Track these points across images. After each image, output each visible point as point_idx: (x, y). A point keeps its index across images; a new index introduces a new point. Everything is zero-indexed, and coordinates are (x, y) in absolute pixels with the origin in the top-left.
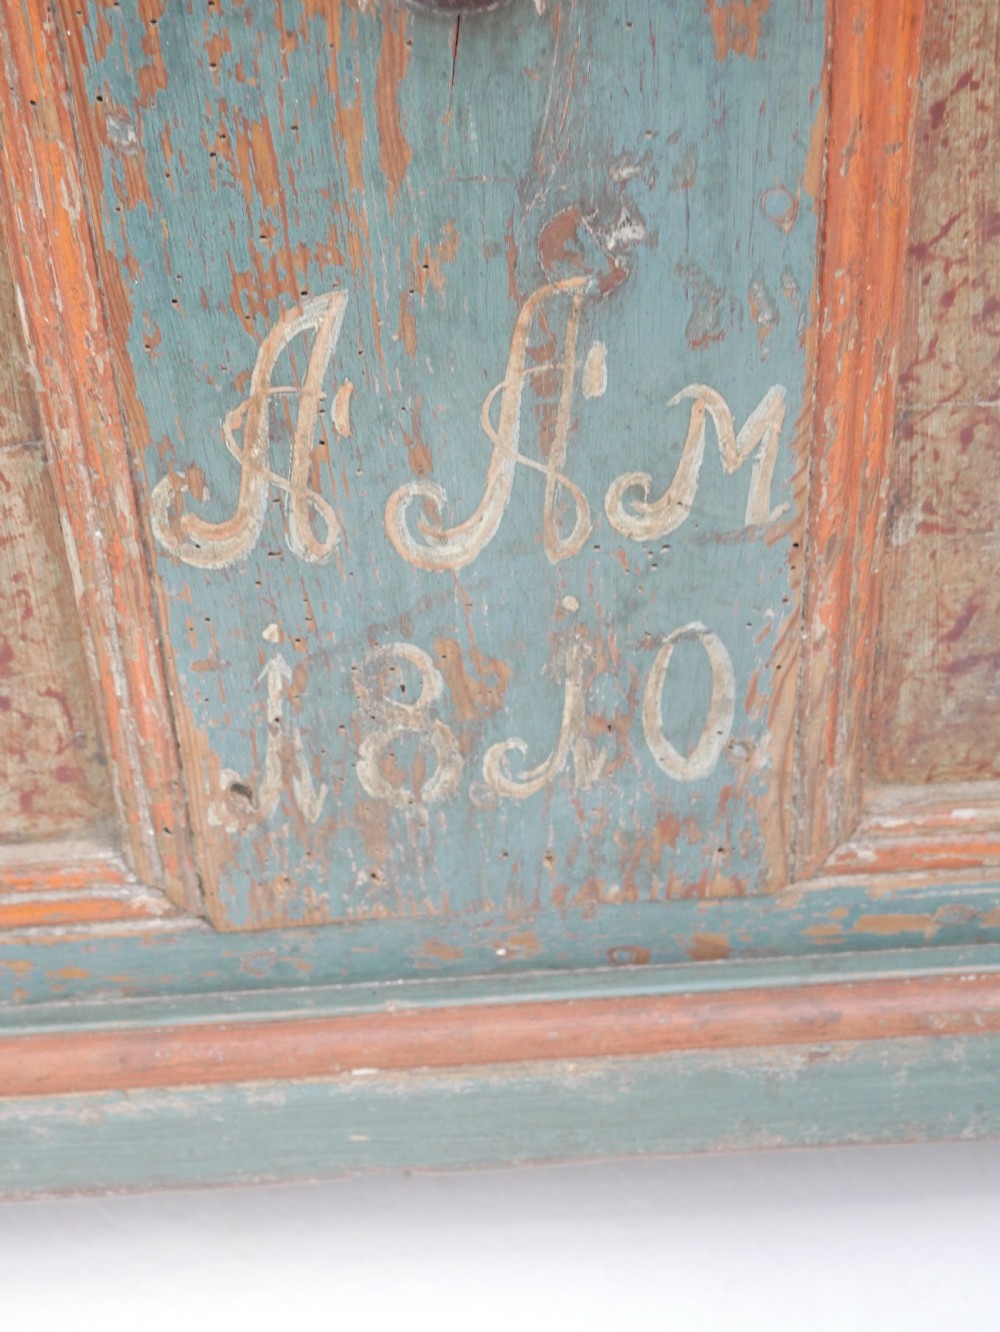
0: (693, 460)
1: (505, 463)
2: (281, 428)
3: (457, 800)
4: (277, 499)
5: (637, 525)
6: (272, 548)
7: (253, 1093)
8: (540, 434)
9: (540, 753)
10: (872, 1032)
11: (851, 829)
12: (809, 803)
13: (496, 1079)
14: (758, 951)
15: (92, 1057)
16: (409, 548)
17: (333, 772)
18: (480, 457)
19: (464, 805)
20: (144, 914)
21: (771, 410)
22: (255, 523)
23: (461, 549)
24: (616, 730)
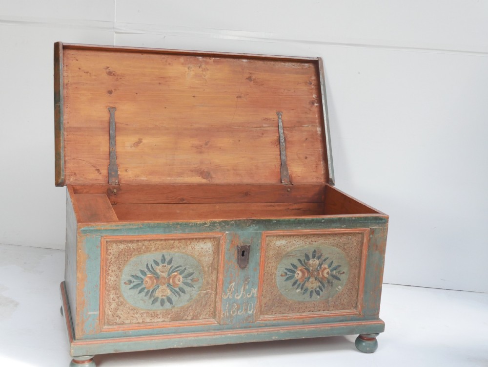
0: (252, 292)
1: (242, 293)
2: (230, 290)
3: (236, 315)
4: (229, 294)
5: (249, 296)
6: (228, 297)
7: (223, 336)
9: (242, 311)
10: (261, 332)
11: (259, 318)
12: (257, 315)
13: (238, 335)
14: (253, 327)
15: (212, 334)
16: (236, 297)
17: (229, 313)
18: (240, 292)
20: (214, 323)
21: (256, 289)
23: (239, 298)
24: (246, 310)
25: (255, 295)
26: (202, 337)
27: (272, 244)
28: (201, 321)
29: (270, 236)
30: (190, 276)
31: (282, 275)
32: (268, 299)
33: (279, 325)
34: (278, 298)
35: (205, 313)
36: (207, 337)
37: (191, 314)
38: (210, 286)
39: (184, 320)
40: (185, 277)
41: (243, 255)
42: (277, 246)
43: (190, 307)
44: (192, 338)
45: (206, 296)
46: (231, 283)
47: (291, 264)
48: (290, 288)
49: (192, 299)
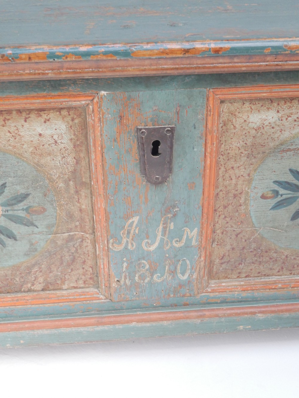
0: (185, 237)
1: (159, 237)
2: (129, 233)
3: (150, 283)
4: (127, 242)
5: (177, 245)
6: (126, 248)
7: (118, 326)
8: (164, 234)
9: (162, 276)
10: (210, 317)
11: (207, 286)
12: (201, 283)
13: (154, 324)
14: (193, 305)
15: (93, 321)
16: (145, 248)
17: (132, 279)
18: (156, 236)
19: (151, 283)
20: (102, 299)
21: (196, 231)
22: (124, 245)
23: (152, 248)
24: (173, 272)
25: (194, 243)
26: (69, 330)
27: (238, 122)
28: (64, 292)
29: (232, 101)
30: (20, 201)
31: (263, 197)
32: (228, 247)
33: (255, 300)
34: (254, 245)
35: (74, 278)
36: (81, 329)
37: (41, 280)
38: (77, 223)
39: (24, 292)
40: (9, 205)
41: (155, 152)
42: (253, 125)
43: (34, 266)
44: (46, 332)
45: (71, 244)
46: (127, 217)
47: (291, 170)
48: (286, 224)
49: (36, 250)
